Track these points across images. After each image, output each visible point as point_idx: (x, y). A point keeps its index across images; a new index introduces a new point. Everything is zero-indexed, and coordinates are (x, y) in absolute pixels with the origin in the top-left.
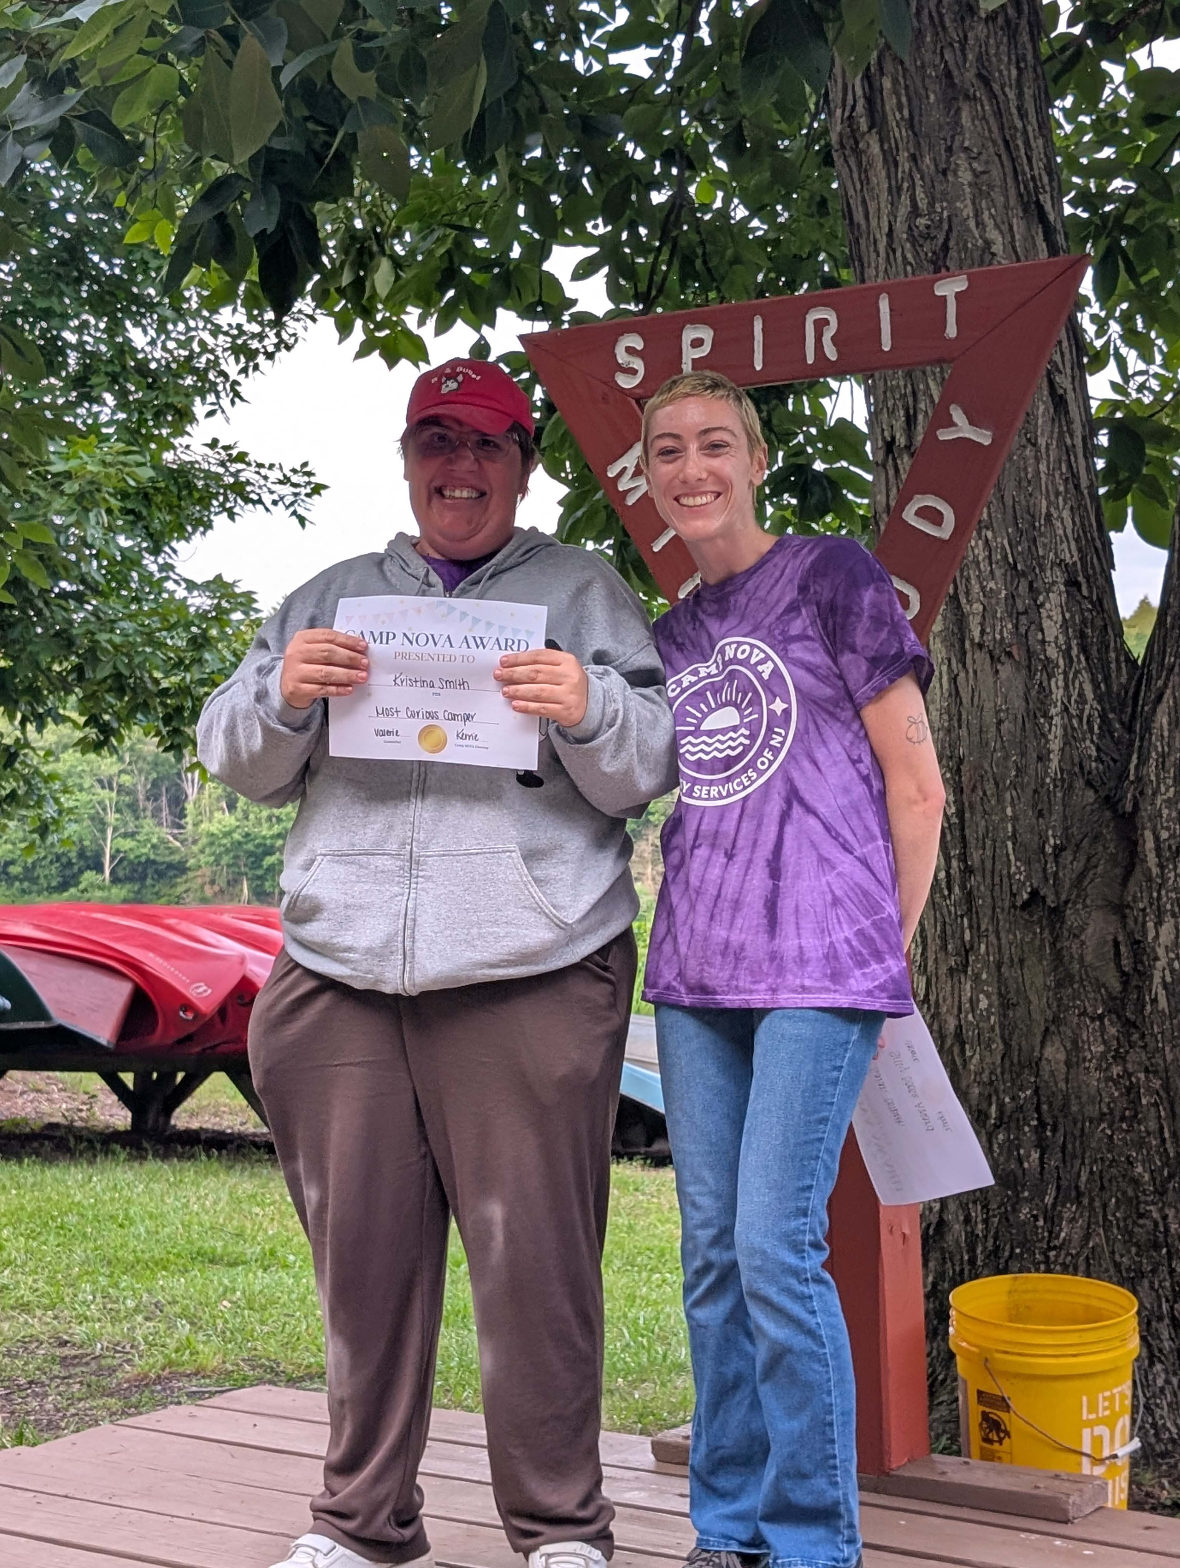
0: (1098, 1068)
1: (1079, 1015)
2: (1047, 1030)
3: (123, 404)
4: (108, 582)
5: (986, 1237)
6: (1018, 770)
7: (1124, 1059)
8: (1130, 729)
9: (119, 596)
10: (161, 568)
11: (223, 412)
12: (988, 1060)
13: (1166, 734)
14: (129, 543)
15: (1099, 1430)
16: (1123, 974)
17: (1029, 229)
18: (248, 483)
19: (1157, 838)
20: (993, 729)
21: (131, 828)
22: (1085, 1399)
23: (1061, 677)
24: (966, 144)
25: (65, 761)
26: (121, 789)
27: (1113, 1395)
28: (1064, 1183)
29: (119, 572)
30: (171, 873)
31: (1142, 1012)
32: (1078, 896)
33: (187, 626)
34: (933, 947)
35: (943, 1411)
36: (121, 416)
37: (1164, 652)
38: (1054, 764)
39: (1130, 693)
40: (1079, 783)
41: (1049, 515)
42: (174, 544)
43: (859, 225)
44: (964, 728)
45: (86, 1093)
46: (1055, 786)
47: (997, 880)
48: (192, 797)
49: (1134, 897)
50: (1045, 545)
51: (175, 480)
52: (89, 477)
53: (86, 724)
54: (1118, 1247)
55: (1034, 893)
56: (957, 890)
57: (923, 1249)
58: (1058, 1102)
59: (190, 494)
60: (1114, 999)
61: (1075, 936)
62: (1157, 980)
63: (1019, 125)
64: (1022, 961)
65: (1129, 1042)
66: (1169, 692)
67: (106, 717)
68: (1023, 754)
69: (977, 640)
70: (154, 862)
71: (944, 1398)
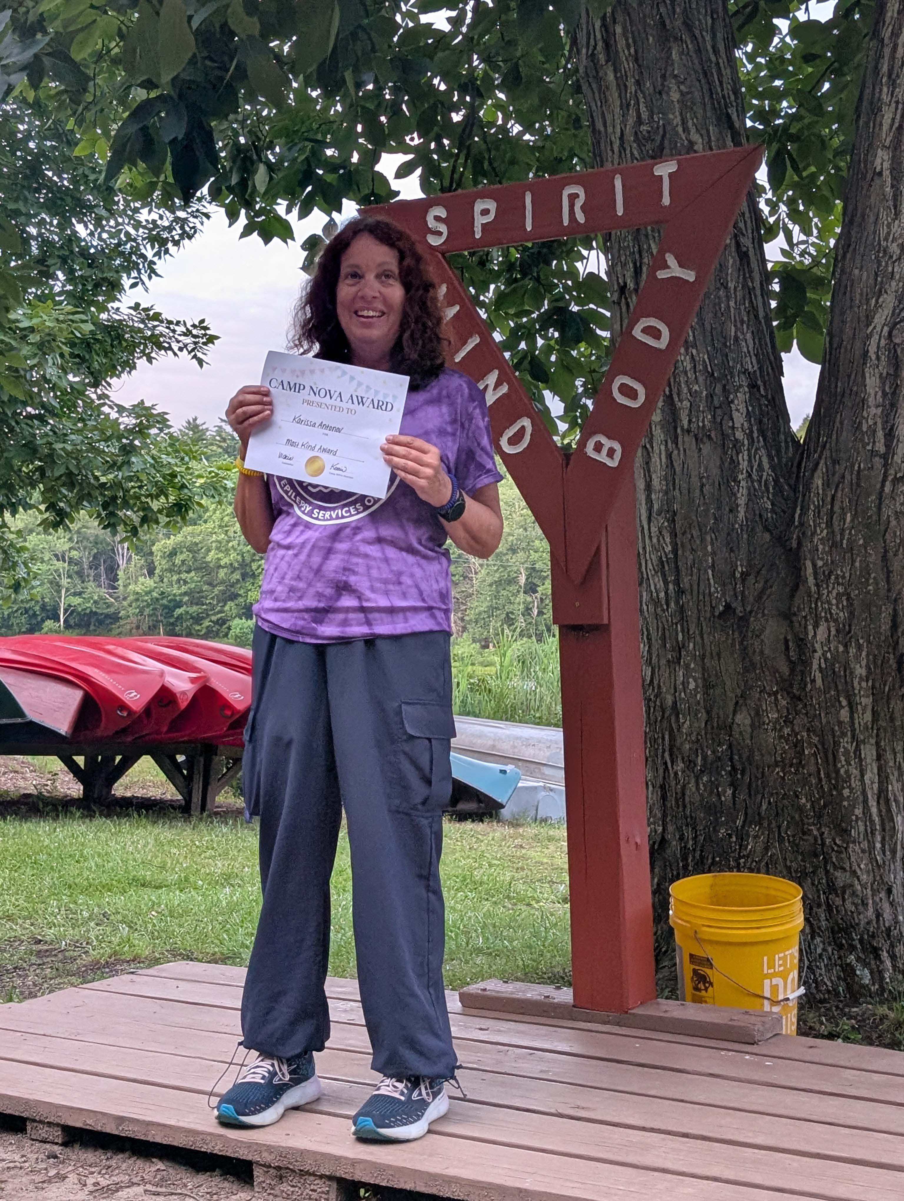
0: (774, 729)
1: (761, 692)
2: (737, 703)
3: (71, 278)
4: (62, 408)
5: (694, 850)
6: (716, 519)
7: (792, 723)
8: (795, 490)
9: (69, 417)
10: (99, 397)
11: (143, 283)
12: (696, 725)
13: (821, 492)
14: (77, 379)
15: (775, 981)
16: (791, 662)
17: (720, 133)
18: (162, 335)
19: (814, 565)
20: (698, 491)
21: (79, 588)
22: (765, 958)
23: (746, 453)
24: (676, 72)
25: (31, 541)
26: (71, 561)
27: (786, 956)
28: (750, 811)
29: (69, 400)
30: (108, 622)
31: (804, 689)
32: (759, 608)
33: (119, 438)
34: (656, 645)
35: (665, 972)
36: (69, 288)
37: (819, 434)
38: (741, 514)
39: (795, 465)
40: (759, 528)
41: (736, 339)
42: (108, 379)
43: (600, 132)
44: (677, 491)
45: (49, 772)
46: (742, 530)
47: (701, 597)
48: (122, 567)
49: (798, 608)
50: (733, 359)
51: (109, 333)
52: (47, 330)
53: (46, 511)
54: (789, 855)
55: (728, 607)
56: (672, 605)
57: (651, 858)
58: (746, 753)
59: (120, 343)
60: (784, 680)
61: (757, 636)
62: (815, 666)
63: (713, 59)
64: (719, 655)
65: (796, 711)
66: (822, 462)
67: (62, 504)
68: (719, 508)
69: (686, 427)
70: (96, 613)
71: (666, 964)
